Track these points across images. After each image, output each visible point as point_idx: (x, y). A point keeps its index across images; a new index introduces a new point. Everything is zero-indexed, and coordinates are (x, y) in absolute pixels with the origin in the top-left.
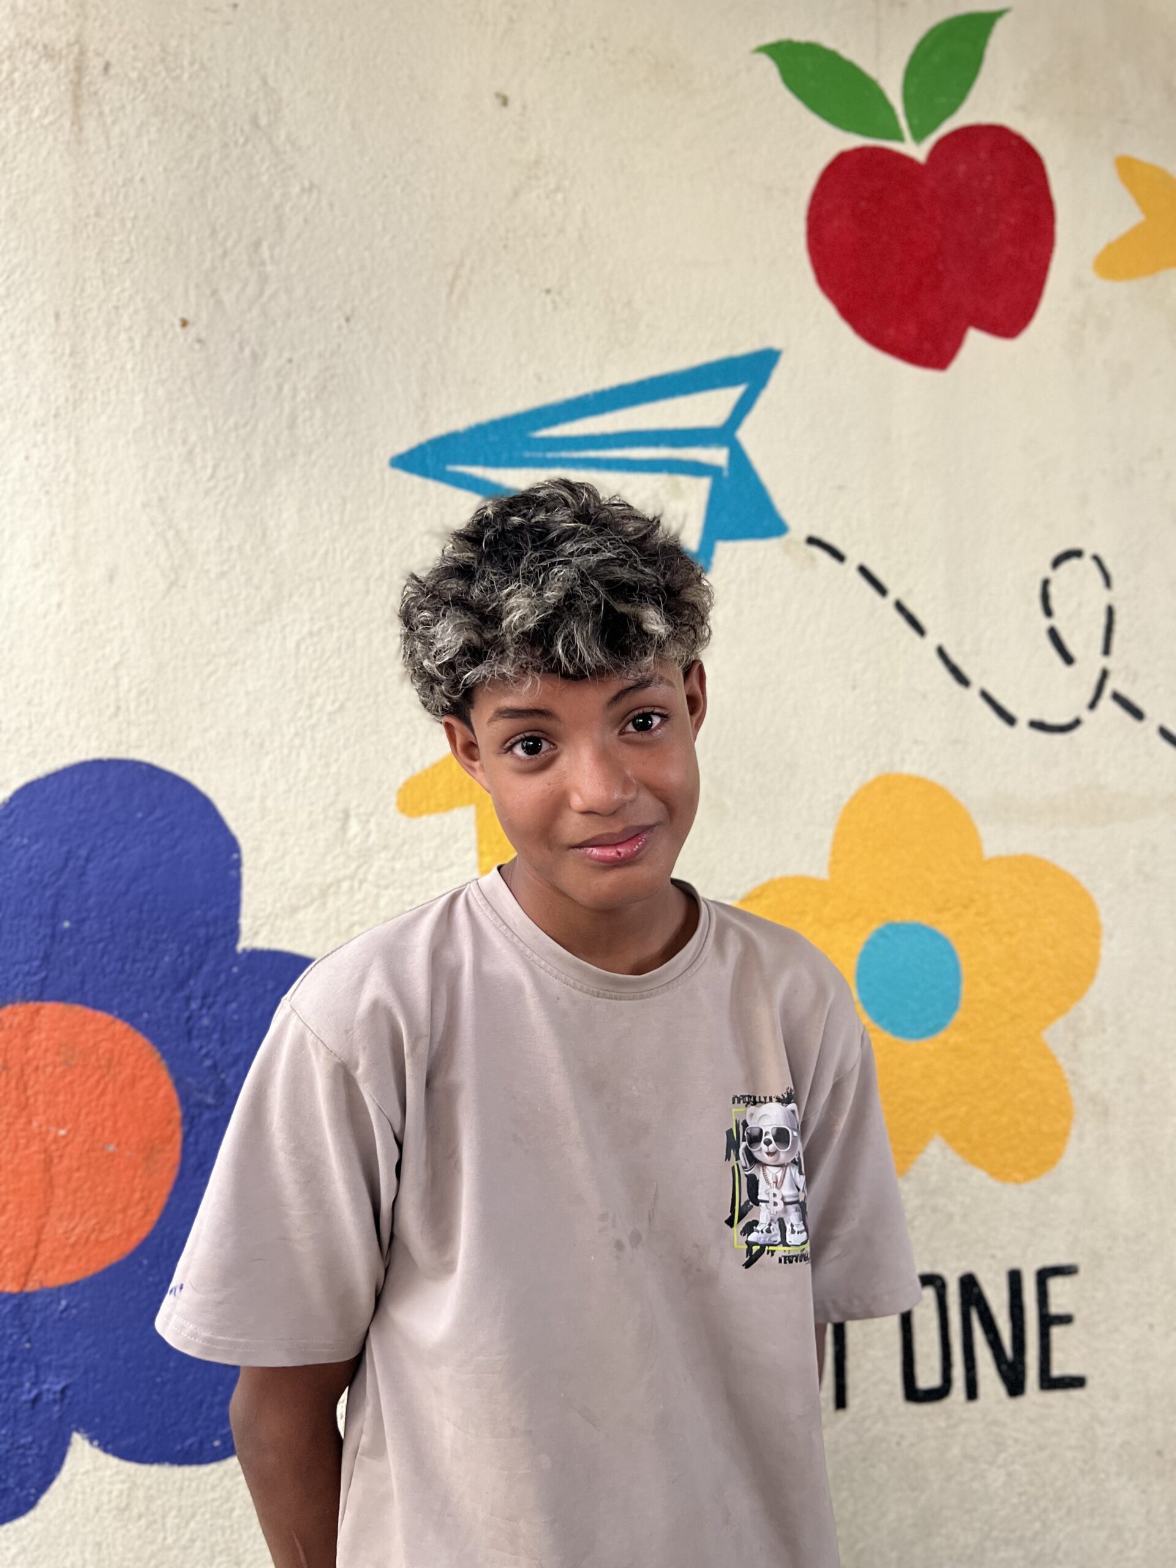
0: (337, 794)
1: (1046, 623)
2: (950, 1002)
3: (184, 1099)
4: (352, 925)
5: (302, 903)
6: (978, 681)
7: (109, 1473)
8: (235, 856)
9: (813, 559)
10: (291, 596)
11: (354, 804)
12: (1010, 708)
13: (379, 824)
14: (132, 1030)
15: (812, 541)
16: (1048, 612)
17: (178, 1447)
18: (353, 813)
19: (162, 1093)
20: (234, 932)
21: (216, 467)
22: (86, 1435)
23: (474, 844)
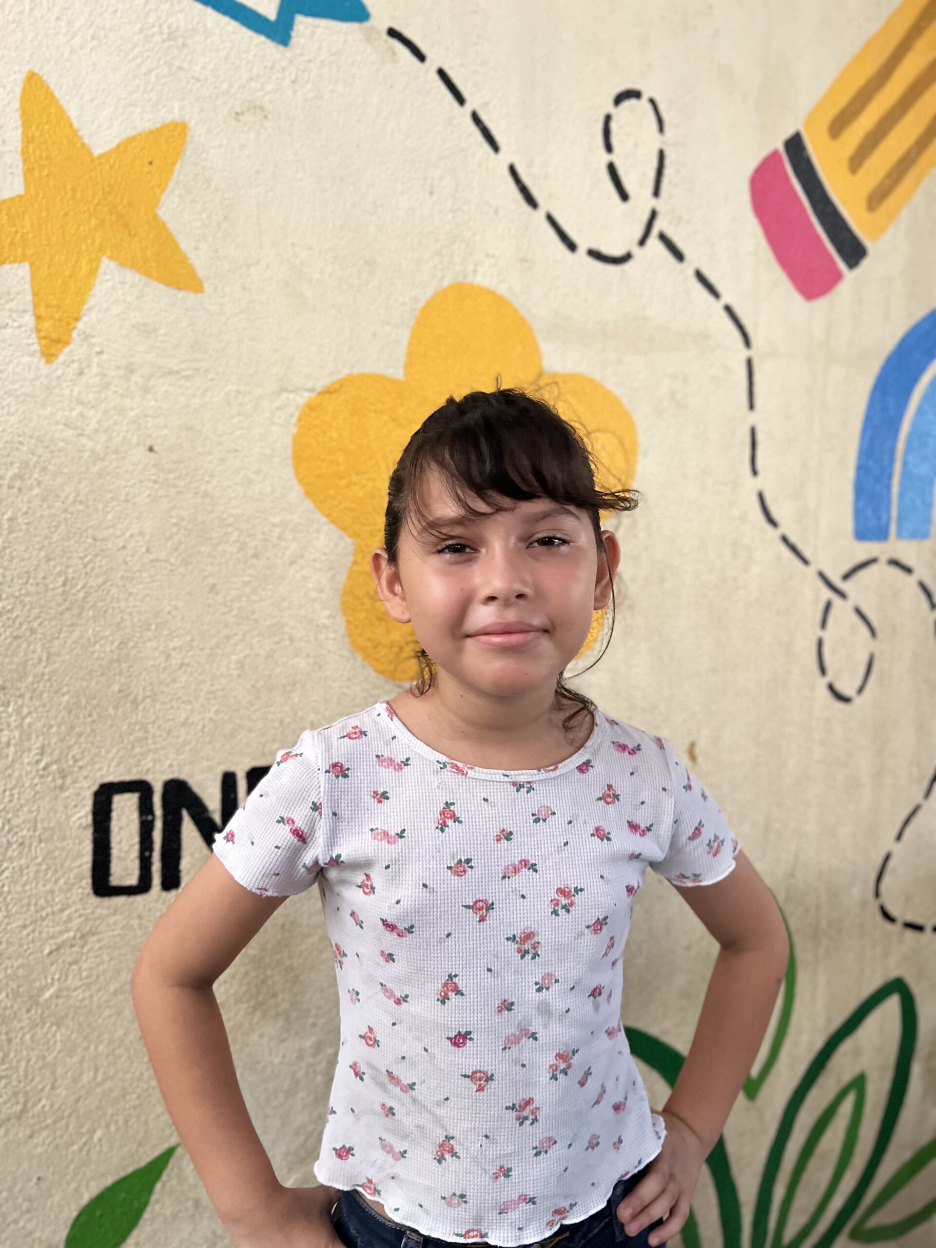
1: (605, 158)
6: (544, 204)
9: (394, 53)
12: (572, 234)
15: (393, 33)
16: (609, 148)
23: (30, 307)
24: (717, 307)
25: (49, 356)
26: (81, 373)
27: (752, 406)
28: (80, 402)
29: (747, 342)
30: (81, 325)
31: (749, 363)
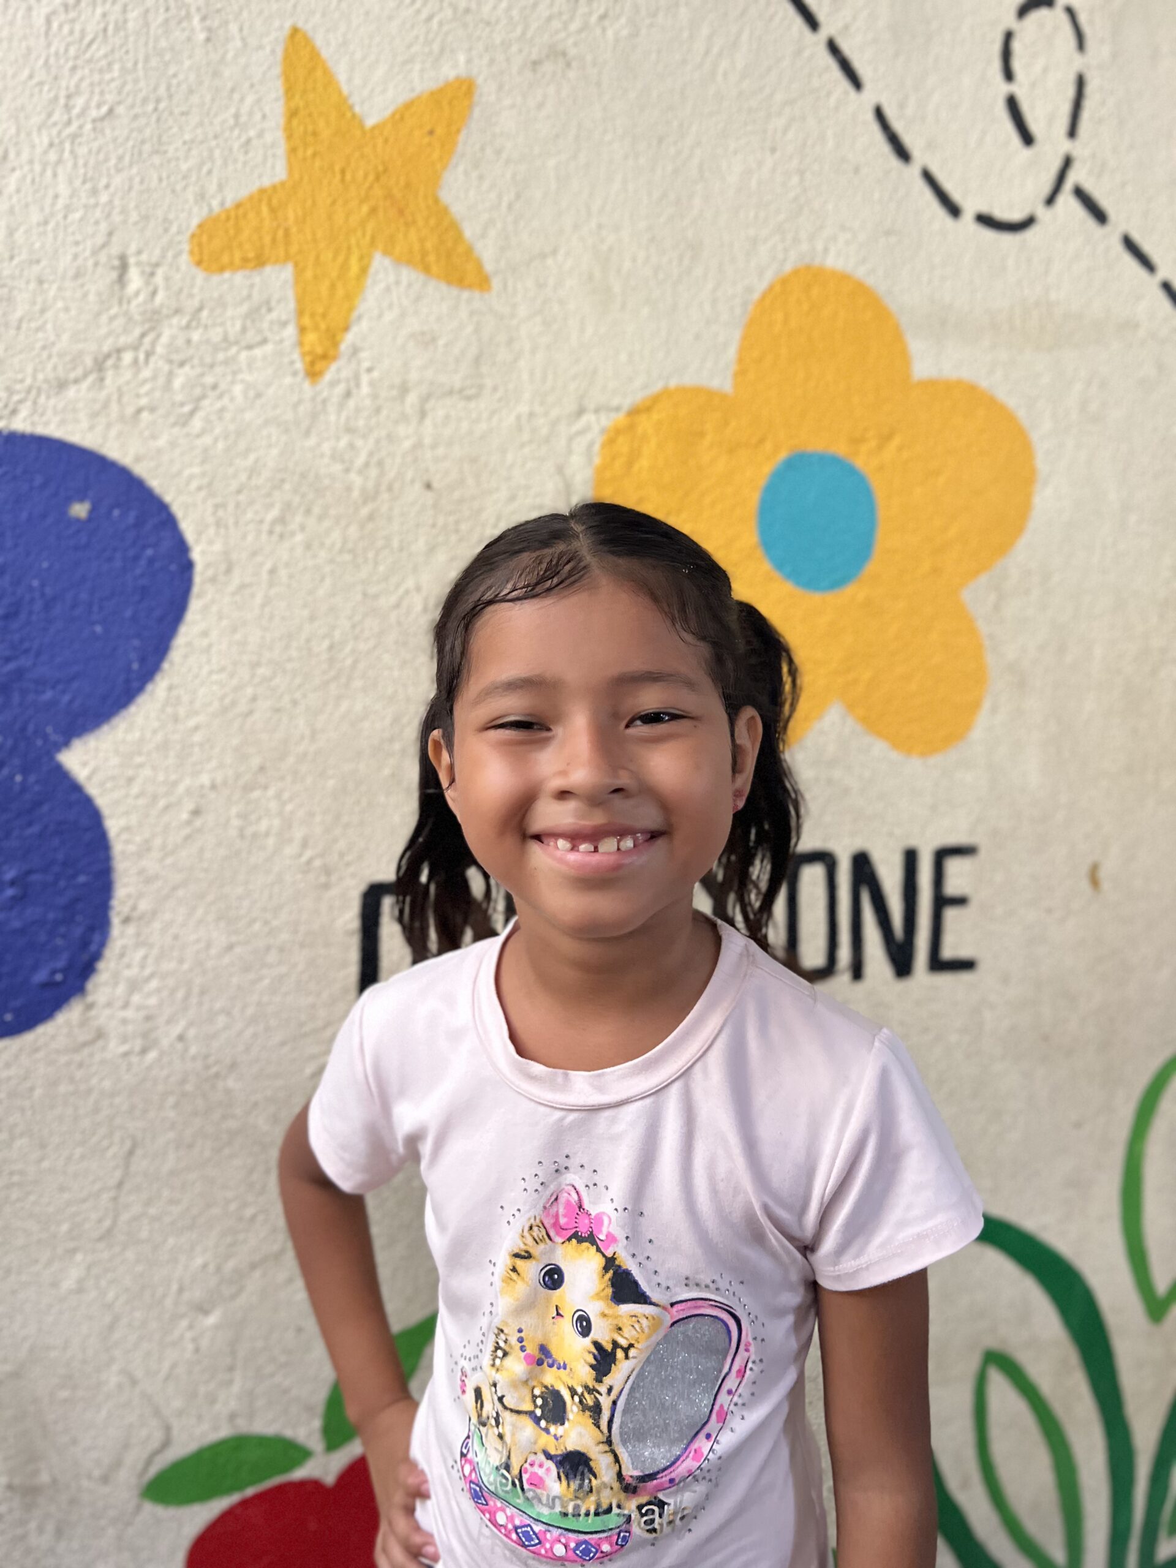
0: (110, 234)
1: (1004, 89)
2: (862, 550)
4: (139, 411)
5: (72, 376)
11: (133, 248)
12: (956, 196)
13: (167, 279)
16: (1009, 75)
18: (132, 260)
23: (293, 317)
24: (1151, 285)
25: (313, 374)
26: (348, 394)
28: (349, 430)
30: (348, 339)
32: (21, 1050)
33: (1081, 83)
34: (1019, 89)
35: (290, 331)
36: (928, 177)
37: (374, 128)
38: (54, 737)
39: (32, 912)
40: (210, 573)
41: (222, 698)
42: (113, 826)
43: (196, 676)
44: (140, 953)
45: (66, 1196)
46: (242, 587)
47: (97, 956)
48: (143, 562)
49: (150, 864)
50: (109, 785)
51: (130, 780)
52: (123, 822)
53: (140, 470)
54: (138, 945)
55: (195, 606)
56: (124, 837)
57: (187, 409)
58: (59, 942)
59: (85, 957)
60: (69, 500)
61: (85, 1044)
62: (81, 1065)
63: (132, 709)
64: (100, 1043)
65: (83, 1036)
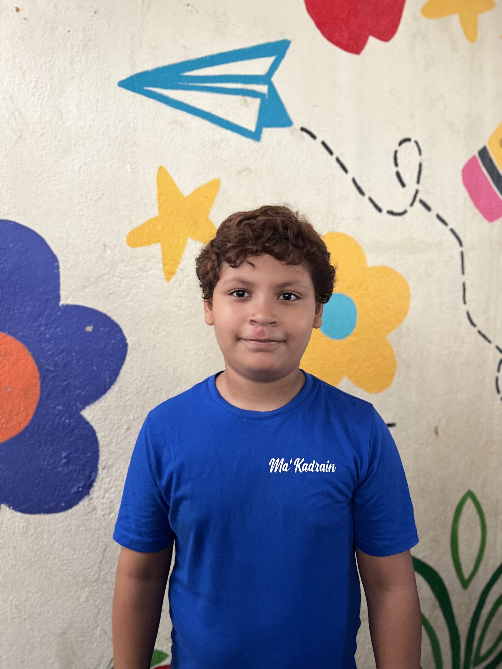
0: (100, 237)
1: (395, 169)
2: (352, 325)
3: (40, 368)
4: (110, 294)
5: (87, 284)
6: (368, 194)
7: (18, 519)
8: (56, 264)
9: (303, 138)
10: (75, 146)
11: (108, 241)
12: (380, 205)
13: (119, 251)
14: (15, 340)
15: (303, 129)
16: (396, 165)
17: (47, 507)
18: (107, 245)
19: (30, 366)
20: (58, 297)
21: (36, 81)
22: (7, 505)
23: (161, 260)
24: (446, 230)
25: (168, 279)
26: (180, 285)
27: (463, 273)
28: (180, 297)
29: (461, 244)
30: (180, 266)
31: (462, 254)
32: (67, 516)
33: (420, 165)
34: (400, 169)
35: (161, 265)
36: (371, 200)
37: (187, 197)
38: (79, 406)
39: (71, 467)
40: (133, 347)
41: (137, 389)
42: (99, 435)
43: (129, 382)
44: (108, 479)
45: (82, 567)
46: (144, 351)
47: (93, 481)
48: (110, 345)
49: (112, 448)
50: (98, 421)
51: (105, 419)
52: (103, 434)
53: (109, 314)
54: (107, 477)
55: (128, 358)
56: (103, 439)
57: (125, 293)
58: (81, 477)
59: (90, 482)
60: (86, 326)
61: (89, 513)
62: (88, 520)
63: (107, 395)
64: (95, 512)
65: (89, 510)
